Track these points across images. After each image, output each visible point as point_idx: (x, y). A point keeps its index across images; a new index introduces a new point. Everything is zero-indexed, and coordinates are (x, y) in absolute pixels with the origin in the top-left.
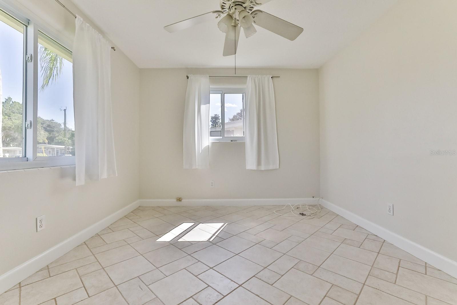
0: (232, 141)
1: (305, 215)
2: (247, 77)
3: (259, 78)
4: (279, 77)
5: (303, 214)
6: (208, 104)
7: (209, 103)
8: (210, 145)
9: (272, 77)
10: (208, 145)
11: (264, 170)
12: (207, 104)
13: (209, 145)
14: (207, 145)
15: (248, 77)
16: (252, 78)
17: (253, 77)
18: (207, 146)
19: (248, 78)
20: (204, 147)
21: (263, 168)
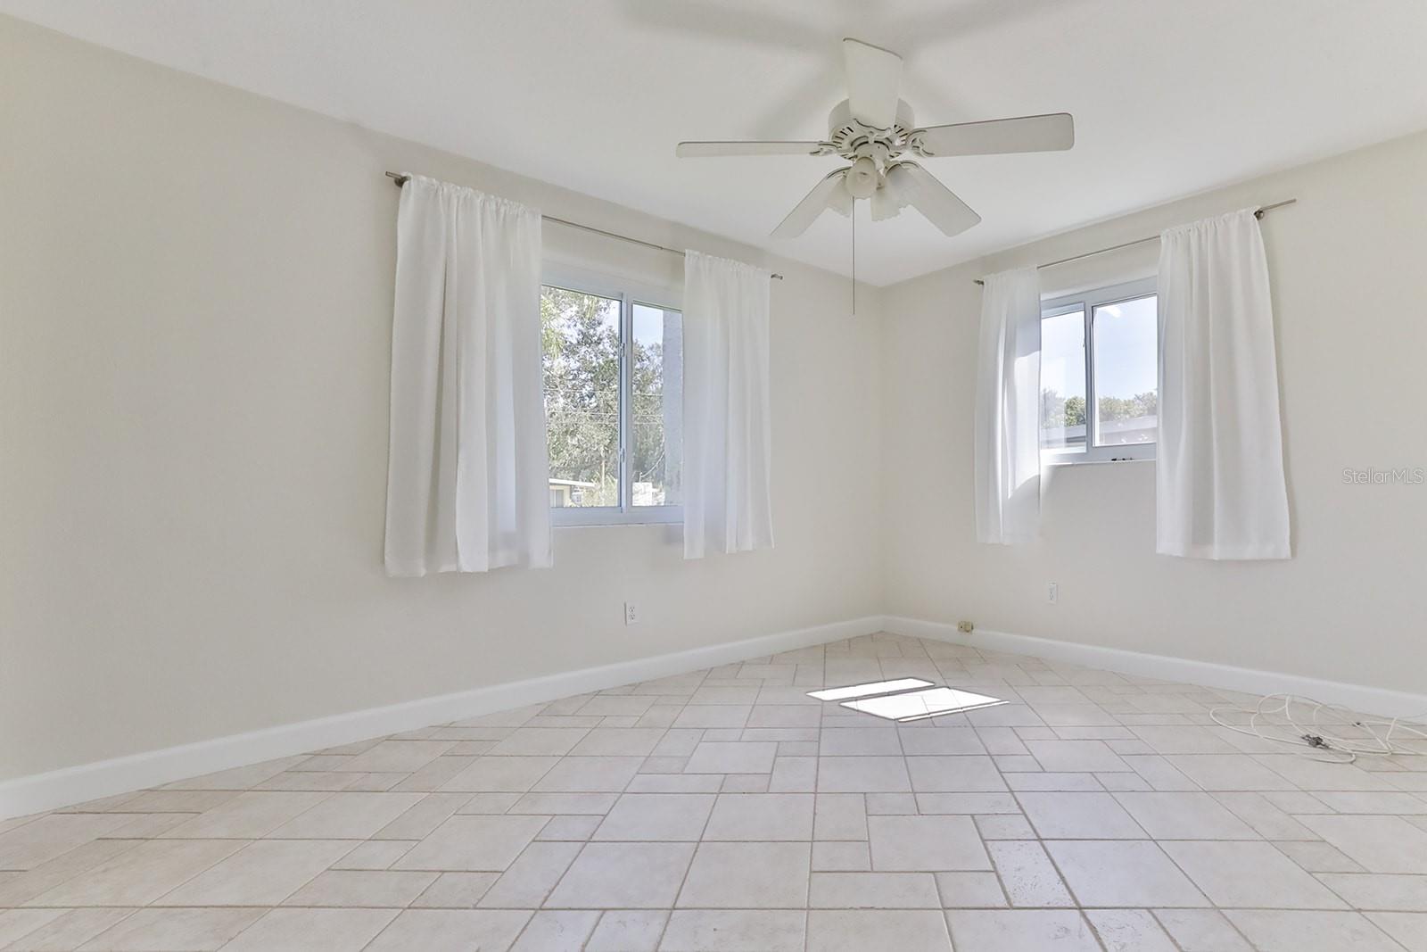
0: (1115, 460)
1: (1326, 747)
2: (1159, 236)
3: (1203, 231)
4: (1294, 201)
5: (1317, 742)
6: (1038, 352)
7: (1040, 349)
8: (1044, 474)
9: (1258, 214)
10: (1037, 474)
11: (1220, 562)
12: (1034, 351)
13: (1039, 476)
14: (1034, 475)
15: (1162, 238)
16: (1178, 236)
17: (1180, 233)
18: (1033, 478)
19: (1163, 240)
20: (1023, 482)
21: (1216, 552)
